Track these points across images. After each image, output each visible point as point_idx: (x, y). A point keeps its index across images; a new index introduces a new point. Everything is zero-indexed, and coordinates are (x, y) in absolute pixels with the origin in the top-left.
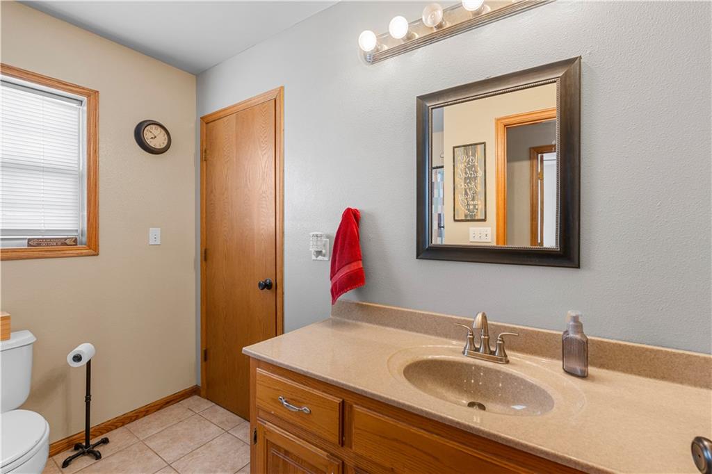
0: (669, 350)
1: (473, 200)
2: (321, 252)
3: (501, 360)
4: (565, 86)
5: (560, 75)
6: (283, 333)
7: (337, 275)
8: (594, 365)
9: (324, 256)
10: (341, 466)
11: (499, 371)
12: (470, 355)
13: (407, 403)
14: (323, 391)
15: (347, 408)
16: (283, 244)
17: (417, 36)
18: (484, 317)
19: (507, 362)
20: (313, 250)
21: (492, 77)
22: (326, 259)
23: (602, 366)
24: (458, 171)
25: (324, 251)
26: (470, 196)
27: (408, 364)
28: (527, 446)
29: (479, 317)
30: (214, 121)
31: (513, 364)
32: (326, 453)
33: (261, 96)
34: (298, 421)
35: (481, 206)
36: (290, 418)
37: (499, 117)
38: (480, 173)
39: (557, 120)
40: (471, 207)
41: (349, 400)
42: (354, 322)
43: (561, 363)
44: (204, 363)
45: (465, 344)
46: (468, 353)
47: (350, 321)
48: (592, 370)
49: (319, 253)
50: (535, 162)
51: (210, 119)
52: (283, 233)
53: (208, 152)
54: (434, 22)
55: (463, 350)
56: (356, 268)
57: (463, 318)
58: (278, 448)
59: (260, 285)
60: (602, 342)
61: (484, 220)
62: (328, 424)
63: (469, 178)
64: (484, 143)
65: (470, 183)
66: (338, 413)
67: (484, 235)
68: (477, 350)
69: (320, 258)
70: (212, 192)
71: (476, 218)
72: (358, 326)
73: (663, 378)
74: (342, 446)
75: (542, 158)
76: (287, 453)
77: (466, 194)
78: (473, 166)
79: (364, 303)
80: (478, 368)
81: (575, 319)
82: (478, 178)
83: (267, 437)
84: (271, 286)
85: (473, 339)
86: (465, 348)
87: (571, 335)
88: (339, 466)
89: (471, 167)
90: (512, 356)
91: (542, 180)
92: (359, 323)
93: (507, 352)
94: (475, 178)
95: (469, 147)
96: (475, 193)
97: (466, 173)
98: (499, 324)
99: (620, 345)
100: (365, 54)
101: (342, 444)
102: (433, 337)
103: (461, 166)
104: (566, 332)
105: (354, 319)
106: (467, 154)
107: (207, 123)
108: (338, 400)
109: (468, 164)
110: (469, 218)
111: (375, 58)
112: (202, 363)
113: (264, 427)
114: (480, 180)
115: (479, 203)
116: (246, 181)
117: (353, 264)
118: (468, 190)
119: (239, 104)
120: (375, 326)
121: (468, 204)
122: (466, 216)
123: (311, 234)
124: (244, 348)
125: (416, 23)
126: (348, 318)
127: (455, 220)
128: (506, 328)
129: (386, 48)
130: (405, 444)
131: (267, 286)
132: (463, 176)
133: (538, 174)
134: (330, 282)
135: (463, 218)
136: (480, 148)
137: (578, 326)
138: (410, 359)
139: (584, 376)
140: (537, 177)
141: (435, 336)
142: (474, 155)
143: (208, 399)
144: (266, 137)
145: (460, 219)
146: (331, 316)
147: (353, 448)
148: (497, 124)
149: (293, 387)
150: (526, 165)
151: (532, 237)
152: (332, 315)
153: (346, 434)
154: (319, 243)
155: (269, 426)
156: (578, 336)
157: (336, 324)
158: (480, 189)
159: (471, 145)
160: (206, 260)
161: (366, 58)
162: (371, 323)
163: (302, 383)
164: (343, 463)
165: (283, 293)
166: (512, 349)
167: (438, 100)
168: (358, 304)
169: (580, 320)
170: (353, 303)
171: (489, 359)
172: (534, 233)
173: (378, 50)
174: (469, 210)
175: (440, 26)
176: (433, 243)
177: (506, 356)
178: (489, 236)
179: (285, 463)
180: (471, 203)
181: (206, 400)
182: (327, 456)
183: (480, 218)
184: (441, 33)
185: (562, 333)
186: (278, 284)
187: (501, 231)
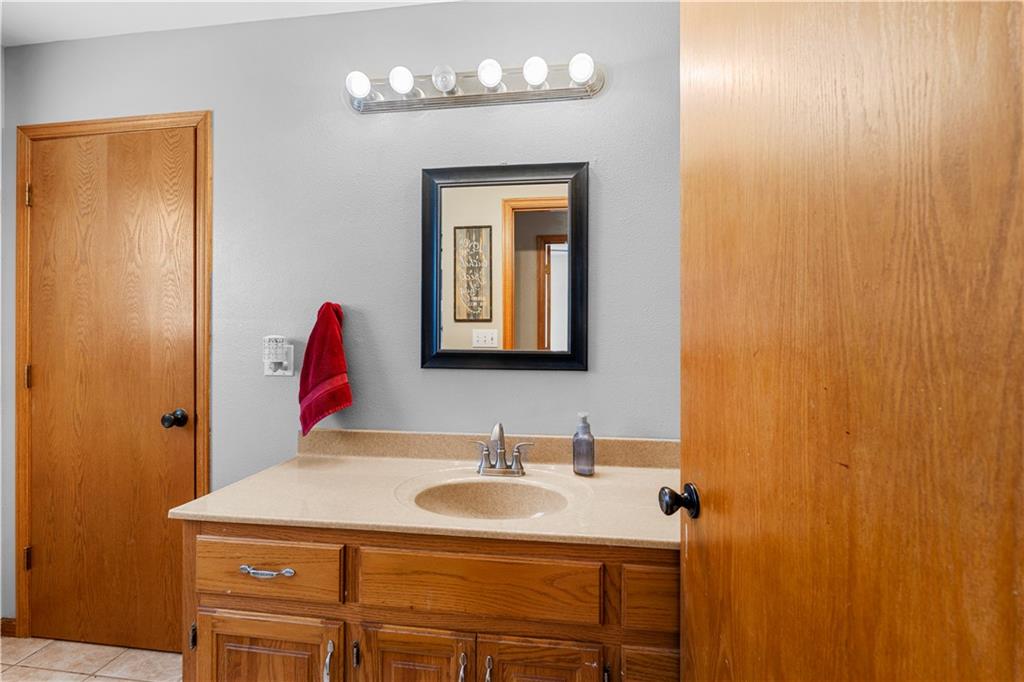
0: (653, 440)
1: (477, 295)
2: (281, 364)
3: (518, 473)
4: (576, 189)
5: (572, 176)
6: (209, 492)
7: (310, 395)
8: (599, 464)
9: (286, 369)
10: (342, 629)
11: (516, 485)
12: (486, 474)
13: (430, 526)
14: (315, 541)
15: (350, 553)
16: (209, 354)
17: (423, 96)
18: (501, 429)
19: (524, 474)
20: (267, 362)
21: (509, 164)
22: (289, 373)
23: (605, 463)
24: (460, 258)
25: (285, 363)
26: (473, 290)
27: (419, 492)
28: (548, 537)
29: (497, 429)
30: (55, 138)
31: (529, 475)
32: (319, 620)
33: (166, 116)
34: (274, 591)
35: (485, 303)
36: (260, 591)
37: (506, 197)
38: (485, 263)
39: (568, 210)
40: (475, 304)
41: (353, 542)
42: (334, 457)
43: (572, 466)
44: (25, 574)
45: (479, 464)
46: (484, 471)
47: (328, 456)
48: (597, 469)
49: (279, 365)
50: (542, 252)
51: (45, 133)
52: (210, 336)
53: (35, 191)
54: (446, 87)
55: (478, 468)
56: (341, 383)
57: (476, 434)
58: (239, 639)
59: (164, 420)
60: (605, 440)
61: (490, 321)
62: (323, 582)
63: (472, 268)
64: (490, 227)
65: (473, 273)
66: (338, 564)
67: (488, 337)
68: (493, 466)
69: (280, 372)
70: (46, 264)
71: (481, 318)
72: (343, 462)
73: (649, 466)
74: (344, 602)
75: (549, 247)
76: (254, 641)
77: (469, 287)
78: (477, 253)
79: (349, 430)
80: (495, 485)
81: (584, 420)
82: (483, 269)
83: (217, 630)
84: (187, 421)
85: (489, 455)
86: (480, 467)
87: (581, 436)
88: (339, 629)
89: (474, 255)
90: (527, 467)
91: (549, 274)
92: (343, 457)
93: (523, 465)
94: (480, 268)
95: (473, 230)
96: (479, 286)
97: (469, 262)
98: (515, 435)
99: (618, 441)
100: (352, 99)
101: (344, 599)
102: (442, 461)
103: (463, 253)
104: (576, 435)
105: (333, 454)
106: (470, 238)
107: (33, 140)
108: (338, 547)
109: (471, 250)
110: (472, 318)
111: (367, 107)
112: (18, 573)
113: (213, 618)
114: (485, 271)
115: (484, 299)
116: (131, 250)
117: (336, 378)
118: (471, 283)
119: (118, 120)
120: (366, 458)
121: (471, 301)
122: (468, 315)
123: (267, 338)
124: (170, 511)
125: (422, 79)
126: (325, 453)
127: (456, 321)
128: (521, 439)
129: (381, 98)
130: (427, 573)
131: (179, 421)
132: (466, 265)
133: (545, 267)
134: (299, 406)
135: (465, 317)
136: (485, 232)
137: (587, 428)
138: (421, 488)
139: (591, 475)
140: (544, 271)
141: (446, 459)
142: (478, 240)
143: (33, 637)
144: (174, 184)
145: (461, 318)
146: (297, 454)
147: (360, 600)
148: (504, 206)
149: (265, 547)
150: (532, 255)
151: (539, 340)
152: (299, 451)
153: (349, 586)
154: (279, 351)
155: (222, 613)
156: (586, 437)
157: (303, 463)
158: (485, 282)
159: (475, 227)
160: (30, 385)
161: (352, 104)
162: (359, 454)
163: (281, 539)
164: (345, 623)
165: (209, 430)
166: (527, 461)
167: (449, 179)
168: (341, 432)
169: (588, 421)
170: (333, 432)
171: (505, 474)
172: (542, 334)
173: (372, 99)
174: (471, 307)
175: (452, 92)
176: (442, 348)
177: (522, 468)
178: (495, 340)
179: (252, 656)
180: (475, 298)
181: (31, 640)
182: (322, 623)
183: (485, 318)
184: (453, 100)
185: (572, 437)
186: (199, 417)
187: (509, 334)
